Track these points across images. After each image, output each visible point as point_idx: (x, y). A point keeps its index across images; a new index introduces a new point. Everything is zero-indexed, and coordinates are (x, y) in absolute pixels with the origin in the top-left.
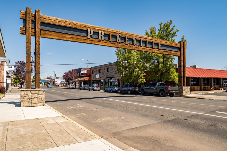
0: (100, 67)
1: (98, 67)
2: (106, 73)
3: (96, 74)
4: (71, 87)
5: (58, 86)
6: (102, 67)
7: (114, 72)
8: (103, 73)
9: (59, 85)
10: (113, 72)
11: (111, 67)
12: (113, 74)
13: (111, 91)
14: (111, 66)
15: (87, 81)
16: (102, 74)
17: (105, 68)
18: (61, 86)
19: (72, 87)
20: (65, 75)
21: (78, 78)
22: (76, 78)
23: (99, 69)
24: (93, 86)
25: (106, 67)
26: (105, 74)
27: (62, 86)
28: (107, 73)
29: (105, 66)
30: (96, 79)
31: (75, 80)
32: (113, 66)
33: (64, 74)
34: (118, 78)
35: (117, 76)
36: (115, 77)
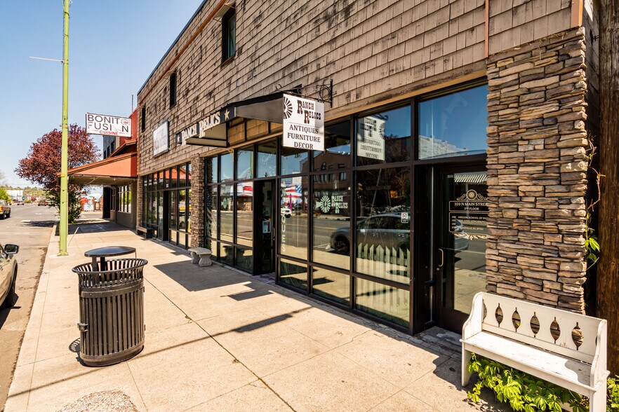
0: (174, 53)
2: (211, 85)
6: (181, 44)
8: (191, 96)
17: (206, 37)
23: (167, 80)
26: (201, 106)
28: (219, 79)
29: (205, 14)
34: (424, 66)
35: (393, 35)
36: (344, 84)
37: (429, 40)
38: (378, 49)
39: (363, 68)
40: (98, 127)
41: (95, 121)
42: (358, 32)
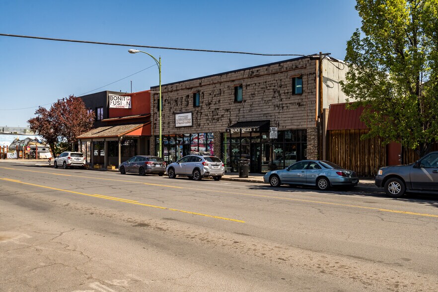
0: (197, 83)
1: (188, 85)
2: (227, 107)
3: (174, 114)
4: (70, 162)
5: (5, 156)
6: (205, 82)
7: (277, 101)
8: (213, 107)
9: (9, 155)
10: (267, 102)
11: (256, 80)
12: (269, 110)
13: (323, 184)
14: (258, 76)
15: (135, 139)
16: (205, 109)
17: (224, 87)
18: (15, 156)
19: (73, 160)
20: (38, 119)
21: (92, 128)
22: (87, 128)
23: (190, 93)
24: (195, 159)
25: (232, 85)
26: (221, 112)
27: (18, 157)
28: (233, 106)
29: (224, 79)
30: (175, 130)
31: (82, 136)
32: (270, 78)
33: (37, 115)
34: (298, 125)
35: (293, 117)
36: (282, 123)
37: (299, 121)
38: (289, 119)
39: (286, 122)
40: (115, 103)
41: (113, 100)
42: (285, 113)
